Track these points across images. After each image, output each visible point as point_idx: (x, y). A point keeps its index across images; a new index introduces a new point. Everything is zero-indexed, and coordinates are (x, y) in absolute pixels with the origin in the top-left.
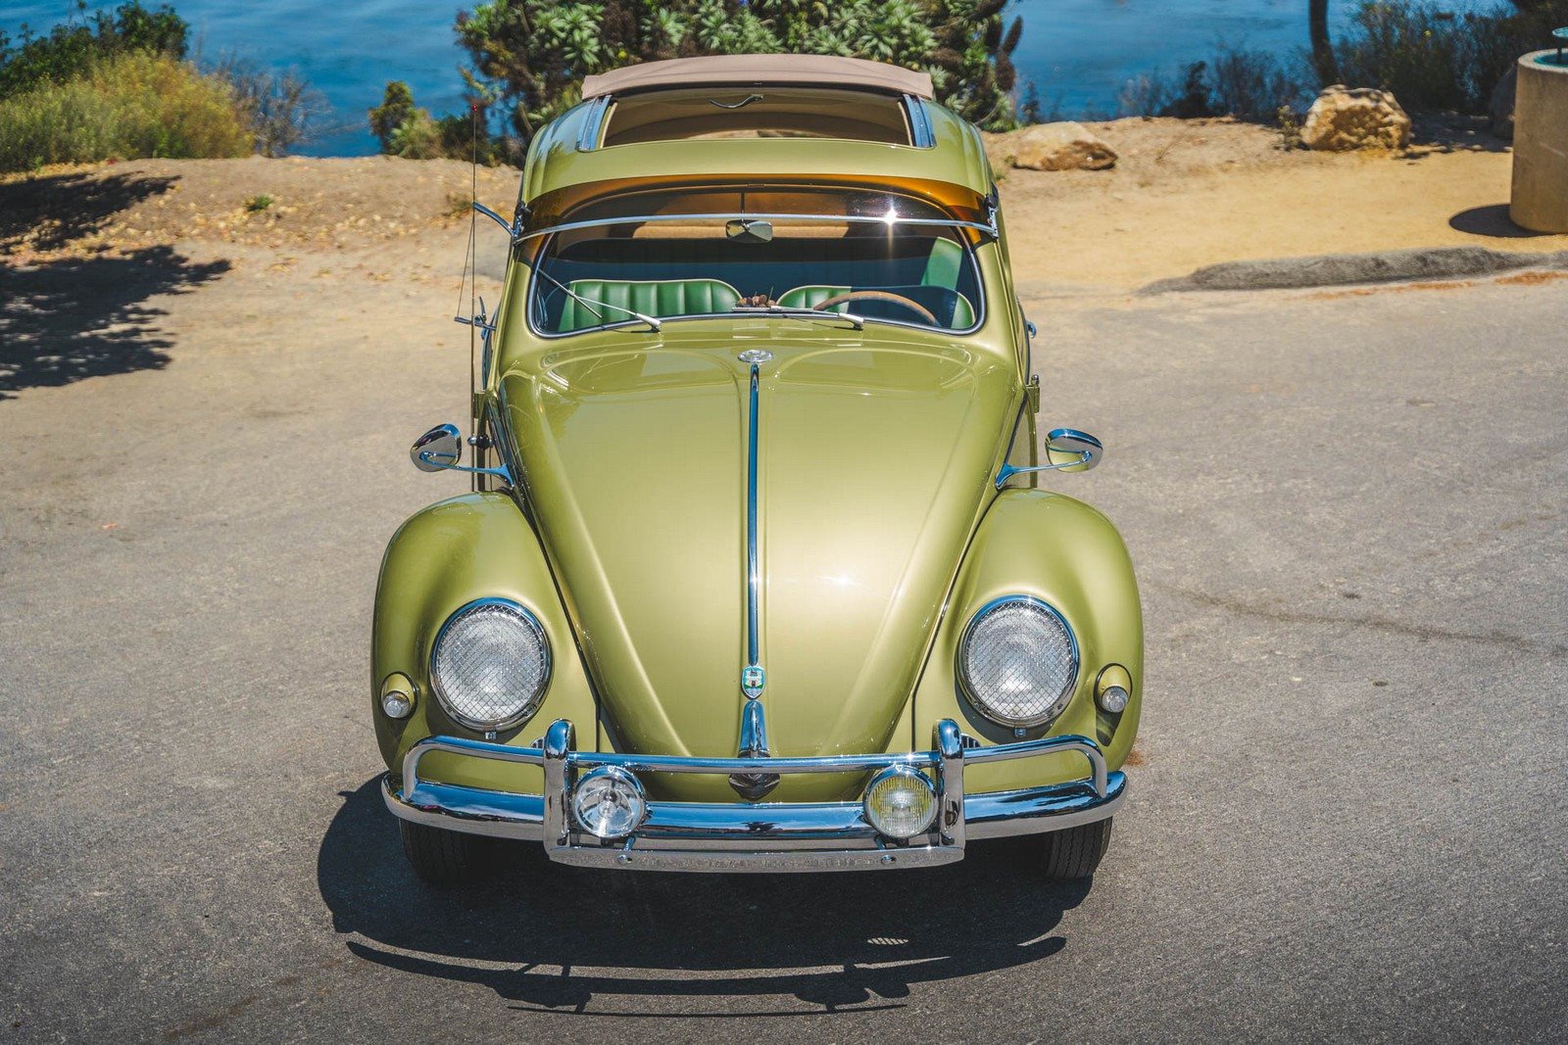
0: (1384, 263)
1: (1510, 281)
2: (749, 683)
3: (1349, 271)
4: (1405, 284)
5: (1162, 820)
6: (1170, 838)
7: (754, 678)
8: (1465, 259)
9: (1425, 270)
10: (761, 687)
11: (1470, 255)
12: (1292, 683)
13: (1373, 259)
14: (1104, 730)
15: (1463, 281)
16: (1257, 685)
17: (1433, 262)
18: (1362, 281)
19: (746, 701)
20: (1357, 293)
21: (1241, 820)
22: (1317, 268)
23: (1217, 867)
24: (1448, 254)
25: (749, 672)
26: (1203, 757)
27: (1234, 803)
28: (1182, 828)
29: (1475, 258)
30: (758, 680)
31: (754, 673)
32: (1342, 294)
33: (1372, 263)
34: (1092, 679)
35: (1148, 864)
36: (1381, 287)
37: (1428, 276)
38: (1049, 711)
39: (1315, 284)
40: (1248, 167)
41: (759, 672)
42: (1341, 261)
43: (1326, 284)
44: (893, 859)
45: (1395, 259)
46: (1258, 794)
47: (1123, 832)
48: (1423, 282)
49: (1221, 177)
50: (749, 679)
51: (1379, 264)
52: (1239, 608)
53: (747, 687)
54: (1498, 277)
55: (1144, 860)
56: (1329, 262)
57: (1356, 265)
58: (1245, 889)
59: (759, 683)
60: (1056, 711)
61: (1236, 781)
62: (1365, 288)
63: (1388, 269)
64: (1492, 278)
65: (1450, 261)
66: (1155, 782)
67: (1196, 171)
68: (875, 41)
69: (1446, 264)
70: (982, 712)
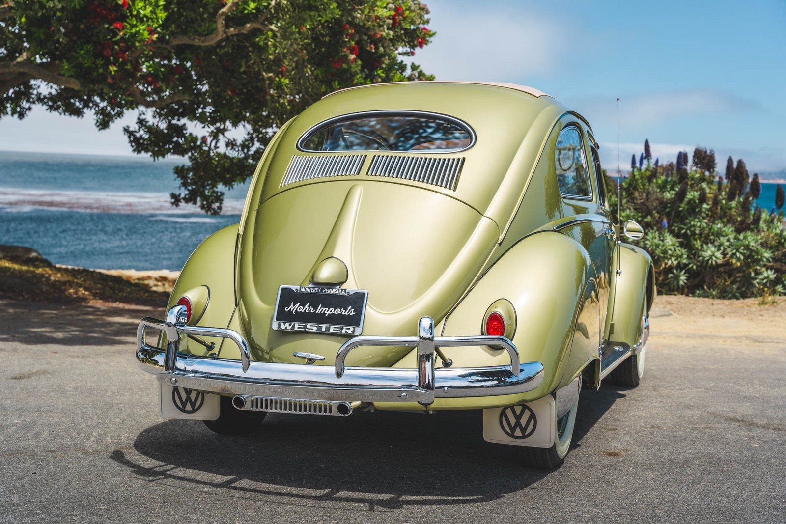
68: (734, 251)
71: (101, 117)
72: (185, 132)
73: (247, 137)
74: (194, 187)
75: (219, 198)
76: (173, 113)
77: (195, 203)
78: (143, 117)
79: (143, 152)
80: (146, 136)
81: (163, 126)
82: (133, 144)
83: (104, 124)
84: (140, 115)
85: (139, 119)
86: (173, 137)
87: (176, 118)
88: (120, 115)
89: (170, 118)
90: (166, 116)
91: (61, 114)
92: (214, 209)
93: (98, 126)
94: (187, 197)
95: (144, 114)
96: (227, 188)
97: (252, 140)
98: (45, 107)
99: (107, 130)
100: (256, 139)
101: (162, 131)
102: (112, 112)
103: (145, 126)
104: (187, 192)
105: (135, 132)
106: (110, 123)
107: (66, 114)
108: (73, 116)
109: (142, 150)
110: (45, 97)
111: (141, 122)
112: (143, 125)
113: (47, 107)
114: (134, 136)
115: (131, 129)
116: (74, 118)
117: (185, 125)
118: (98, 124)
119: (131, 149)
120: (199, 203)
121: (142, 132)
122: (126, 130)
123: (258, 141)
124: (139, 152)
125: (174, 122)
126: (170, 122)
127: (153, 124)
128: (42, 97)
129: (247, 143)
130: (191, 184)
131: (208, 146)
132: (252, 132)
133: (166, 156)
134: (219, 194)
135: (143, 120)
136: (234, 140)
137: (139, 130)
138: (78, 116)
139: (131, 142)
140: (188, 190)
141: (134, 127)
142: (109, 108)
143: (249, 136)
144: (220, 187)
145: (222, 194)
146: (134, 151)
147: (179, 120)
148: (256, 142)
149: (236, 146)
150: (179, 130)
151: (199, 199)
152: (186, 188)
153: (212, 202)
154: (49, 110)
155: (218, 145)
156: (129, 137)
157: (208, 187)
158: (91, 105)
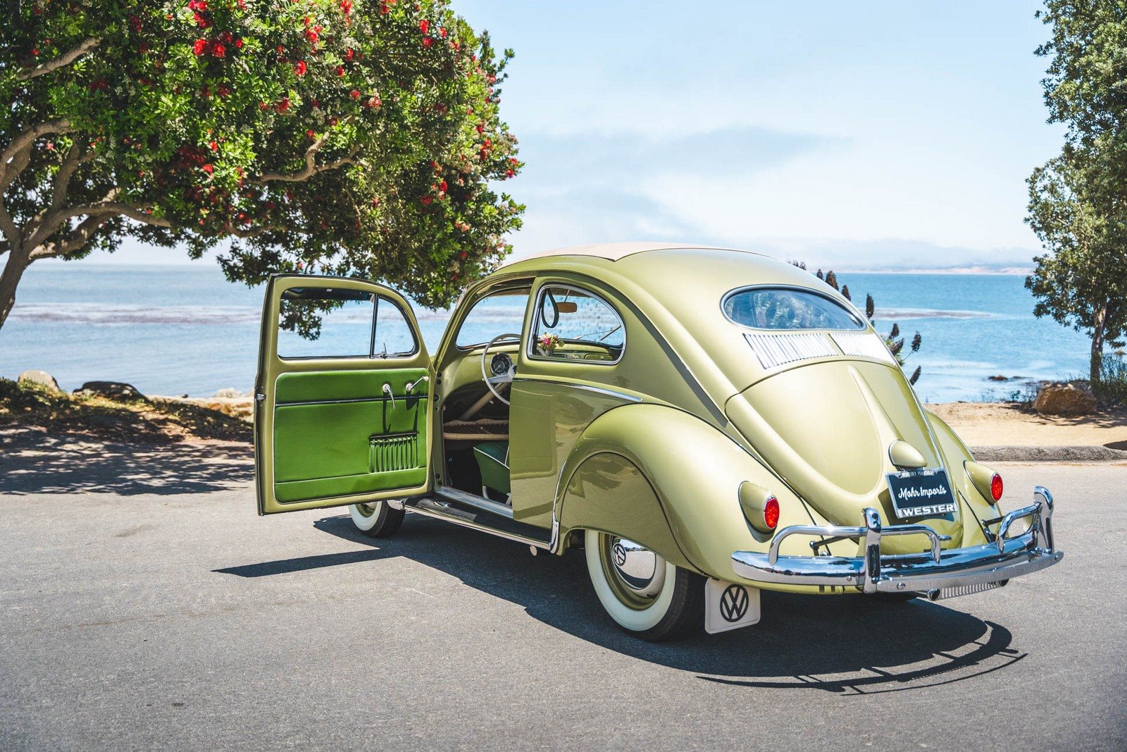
0: (1043, 451)
1: (1120, 465)
3: (1021, 454)
4: (1055, 463)
8: (1093, 452)
9: (1068, 457)
11: (1096, 450)
13: (1036, 449)
15: (1090, 463)
17: (1073, 453)
18: (1030, 460)
20: (1026, 465)
22: (1003, 452)
24: (1082, 449)
29: (1099, 452)
32: (1015, 465)
33: (1036, 451)
36: (1040, 463)
37: (1070, 459)
39: (1002, 460)
40: (999, 418)
42: (1018, 449)
43: (1008, 460)
45: (1050, 450)
48: (1067, 462)
49: (982, 421)
51: (1040, 451)
54: (1113, 463)
56: (1012, 449)
57: (1026, 452)
62: (1032, 463)
63: (1045, 455)
64: (1109, 463)
65: (1083, 452)
67: (968, 418)
69: (1081, 454)
71: (194, 246)
72: (279, 258)
73: (343, 261)
74: (291, 313)
75: (316, 324)
76: (266, 240)
77: (293, 329)
78: (236, 245)
79: (238, 280)
80: (240, 264)
81: (257, 253)
82: (228, 273)
83: (197, 254)
84: (233, 243)
85: (232, 247)
86: (268, 264)
87: (270, 244)
88: (212, 243)
89: (264, 245)
90: (261, 242)
91: (152, 245)
92: (312, 335)
93: (190, 256)
94: (284, 323)
95: (237, 242)
96: (325, 312)
97: (348, 263)
98: (136, 238)
99: (200, 258)
100: (352, 263)
101: (256, 258)
102: (204, 240)
103: (239, 254)
104: (285, 319)
105: (229, 260)
106: (203, 252)
107: (158, 244)
108: (165, 247)
109: (236, 278)
110: (136, 228)
111: (235, 250)
112: (236, 253)
113: (139, 238)
114: (228, 264)
115: (225, 258)
116: (166, 248)
117: (279, 251)
118: (190, 254)
119: (226, 278)
120: (297, 330)
121: (236, 261)
122: (220, 259)
123: (354, 265)
124: (234, 280)
125: (268, 249)
126: (264, 249)
127: (247, 253)
128: (133, 228)
129: (342, 267)
130: (288, 310)
131: (304, 271)
132: (347, 256)
133: (261, 283)
134: (317, 319)
135: (237, 249)
136: (330, 265)
137: (233, 259)
138: (170, 246)
139: (224, 271)
140: (285, 317)
141: (227, 255)
142: (201, 237)
143: (345, 260)
144: (318, 312)
145: (320, 319)
146: (228, 279)
147: (273, 247)
148: (352, 266)
149: (332, 271)
150: (274, 257)
151: (296, 325)
152: (283, 314)
153: (310, 327)
154: (140, 241)
155: (314, 270)
156: (223, 266)
157: (305, 313)
158: (183, 236)
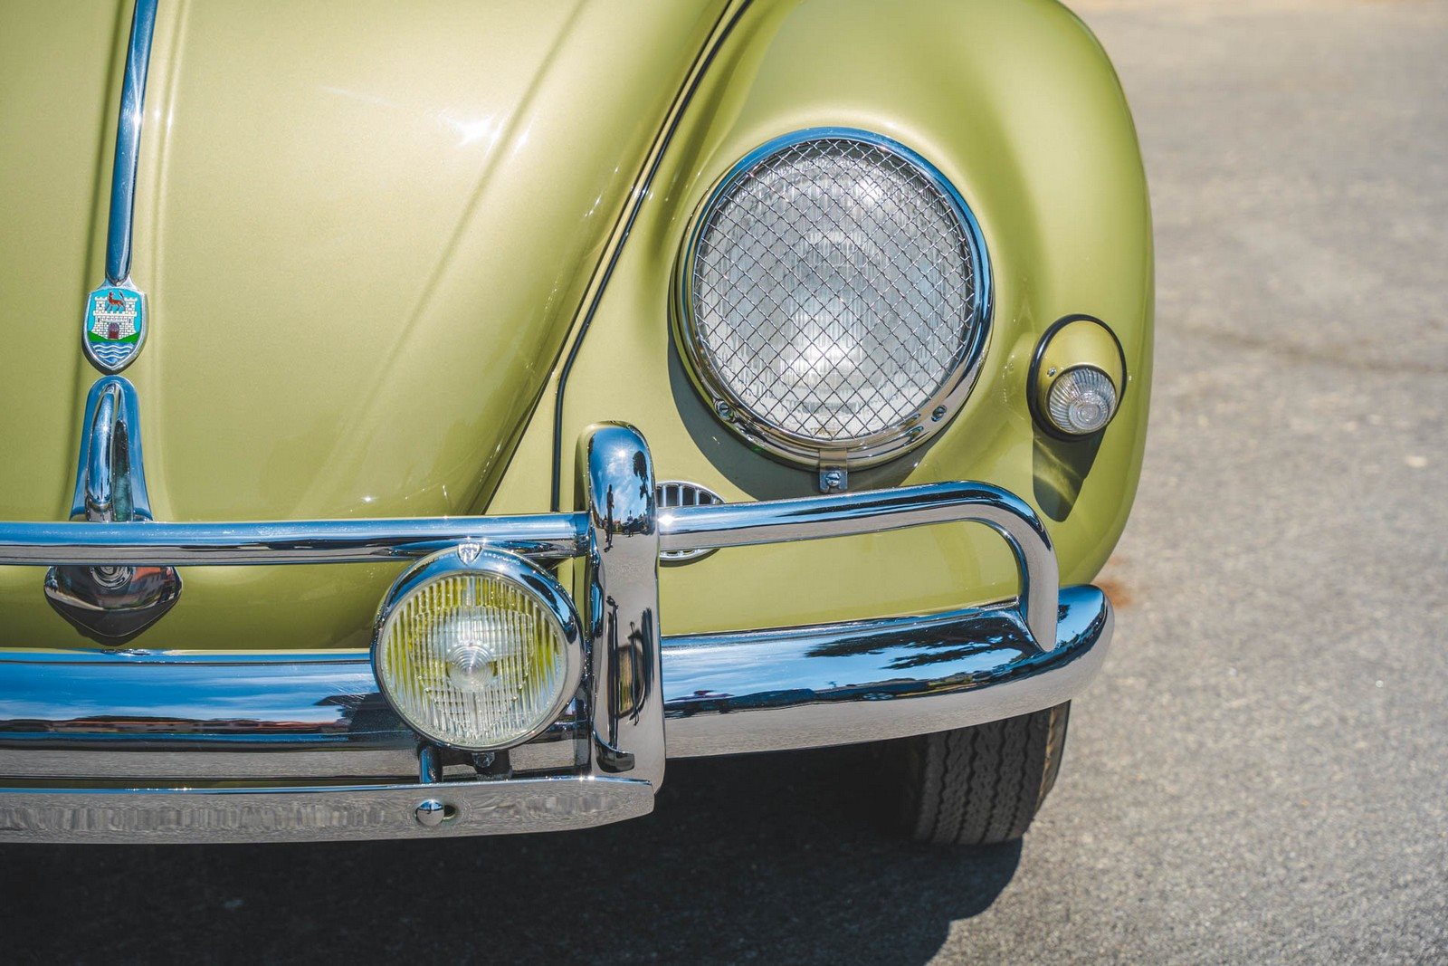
2: (100, 330)
5: (1173, 718)
6: (1194, 755)
7: (114, 316)
10: (134, 339)
12: (1410, 470)
14: (1054, 480)
16: (1344, 470)
19: (93, 377)
21: (1343, 720)
23: (1302, 824)
25: (102, 301)
26: (1250, 594)
27: (1322, 684)
28: (1218, 735)
30: (126, 320)
31: (115, 303)
34: (1023, 352)
35: (1146, 812)
38: (909, 424)
41: (129, 301)
44: (449, 810)
46: (1373, 667)
47: (1090, 741)
50: (102, 317)
52: (1295, 353)
53: (96, 340)
55: (1137, 803)
58: (1371, 876)
59: (127, 330)
60: (929, 426)
61: (1323, 640)
66: (1157, 639)
70: (737, 427)
